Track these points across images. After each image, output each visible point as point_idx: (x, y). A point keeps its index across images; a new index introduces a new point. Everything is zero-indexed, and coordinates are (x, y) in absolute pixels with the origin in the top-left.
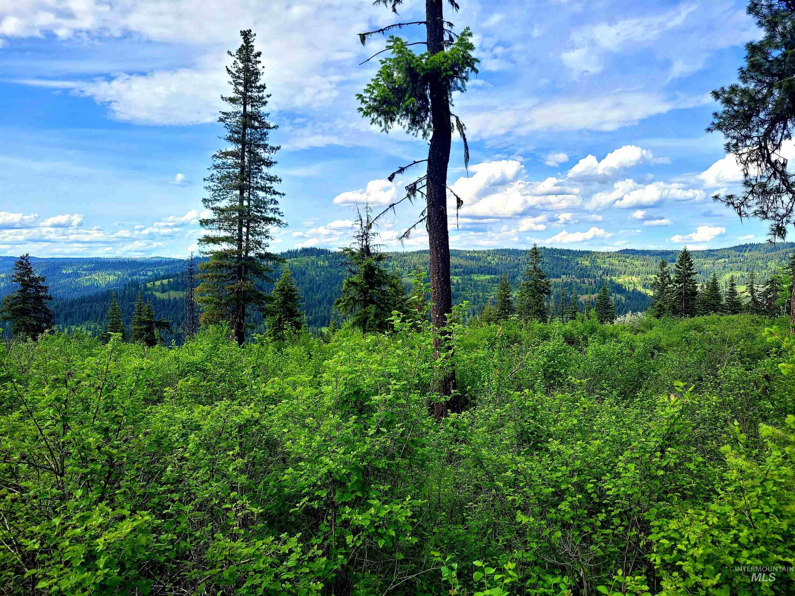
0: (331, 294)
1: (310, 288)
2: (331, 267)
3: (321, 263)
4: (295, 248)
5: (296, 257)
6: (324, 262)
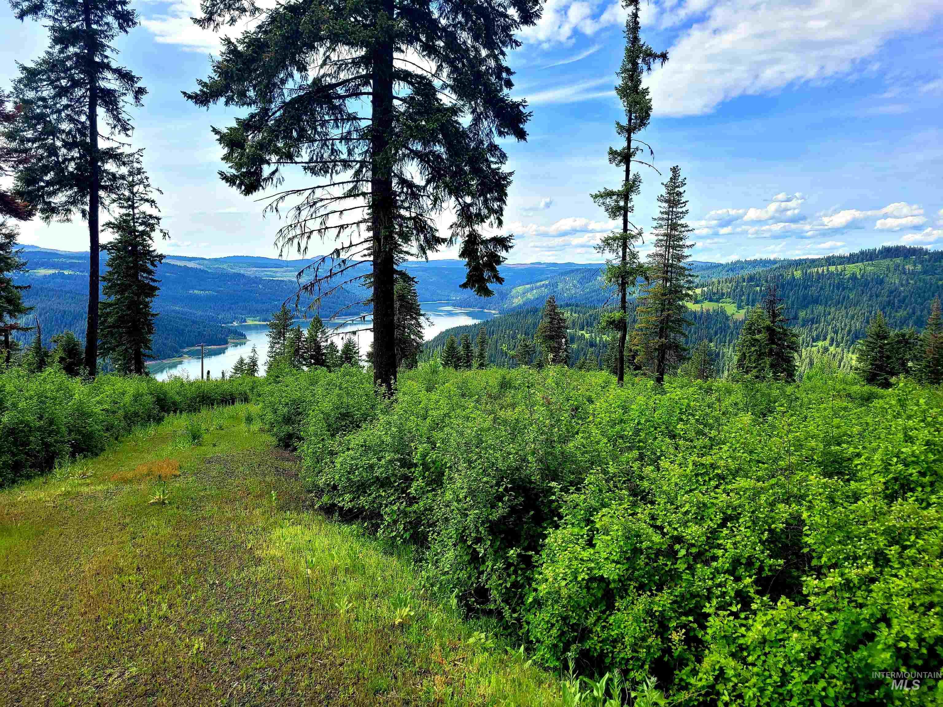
0: (922, 311)
1: (889, 302)
2: (925, 272)
3: (909, 267)
4: (871, 248)
5: (871, 260)
6: (915, 266)
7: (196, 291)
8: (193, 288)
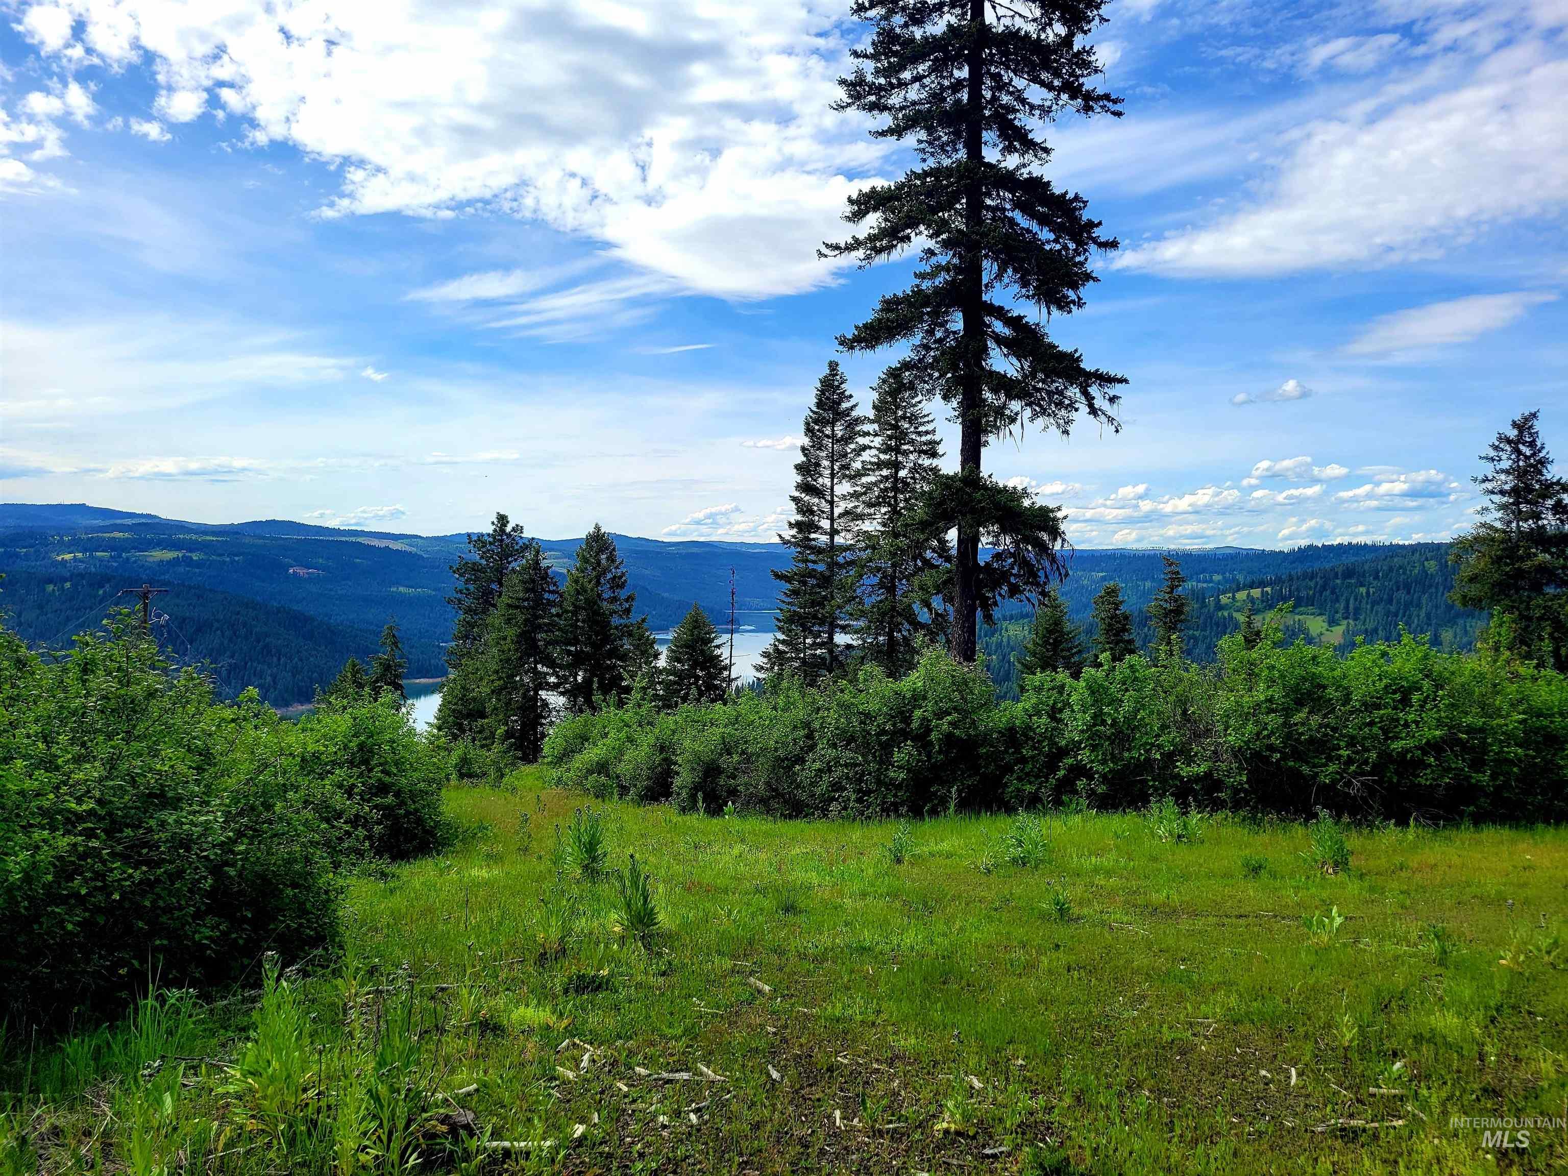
7: (401, 589)
8: (398, 583)
